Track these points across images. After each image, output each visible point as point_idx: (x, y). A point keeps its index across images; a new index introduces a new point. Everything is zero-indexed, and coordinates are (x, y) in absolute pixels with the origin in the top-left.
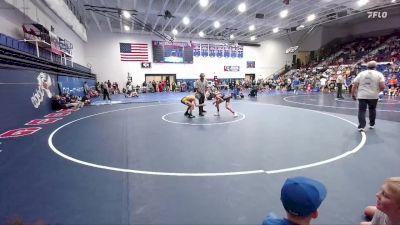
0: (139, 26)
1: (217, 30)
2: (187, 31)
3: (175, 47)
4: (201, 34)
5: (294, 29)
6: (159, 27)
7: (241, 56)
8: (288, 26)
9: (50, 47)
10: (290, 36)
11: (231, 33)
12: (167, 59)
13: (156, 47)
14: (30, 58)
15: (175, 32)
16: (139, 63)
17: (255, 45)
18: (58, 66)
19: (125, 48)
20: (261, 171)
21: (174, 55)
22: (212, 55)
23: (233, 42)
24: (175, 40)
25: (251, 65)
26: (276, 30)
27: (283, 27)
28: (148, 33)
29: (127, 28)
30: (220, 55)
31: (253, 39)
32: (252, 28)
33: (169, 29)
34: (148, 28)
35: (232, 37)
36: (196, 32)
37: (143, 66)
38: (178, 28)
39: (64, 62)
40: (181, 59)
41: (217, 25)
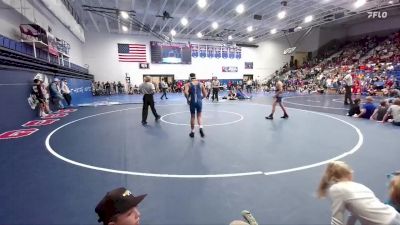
0: (137, 26)
1: (215, 32)
2: (185, 31)
3: (174, 48)
4: (200, 35)
5: (291, 30)
6: (157, 28)
7: (239, 56)
8: (286, 27)
9: (47, 48)
10: (288, 37)
11: (230, 34)
12: (165, 60)
13: (154, 48)
14: (27, 59)
15: (173, 33)
16: (137, 64)
17: (253, 46)
18: (56, 67)
19: (123, 49)
20: (260, 173)
21: (172, 55)
22: (210, 55)
23: (231, 43)
24: (173, 40)
25: (249, 65)
26: (273, 31)
27: (281, 28)
28: (146, 33)
29: (125, 29)
30: (218, 56)
31: (251, 39)
32: (250, 29)
33: (167, 30)
34: (147, 29)
35: (230, 38)
36: (194, 33)
37: (141, 67)
38: (176, 29)
39: (61, 62)
40: (179, 60)
41: (215, 26)
